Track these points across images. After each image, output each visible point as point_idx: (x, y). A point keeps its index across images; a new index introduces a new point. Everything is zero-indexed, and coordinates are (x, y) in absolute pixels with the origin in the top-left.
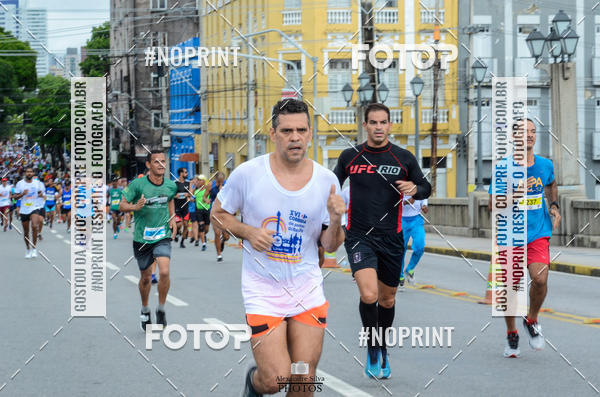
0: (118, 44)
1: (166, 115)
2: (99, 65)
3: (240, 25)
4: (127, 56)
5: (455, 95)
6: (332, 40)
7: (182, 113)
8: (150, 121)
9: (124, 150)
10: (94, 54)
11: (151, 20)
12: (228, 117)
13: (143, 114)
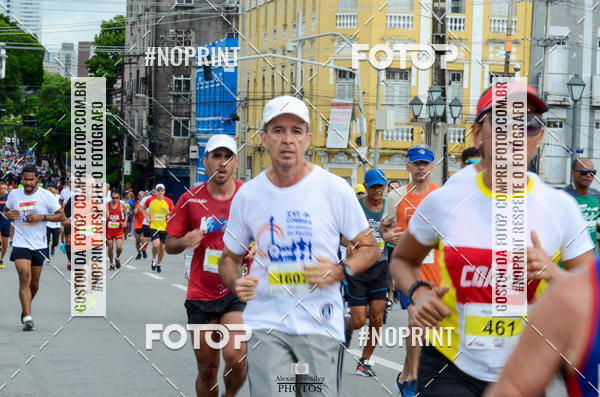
0: (134, 41)
1: (193, 121)
2: (108, 63)
3: (285, 26)
7: (214, 122)
8: (170, 128)
9: (138, 160)
10: (103, 51)
11: (176, 18)
13: (161, 121)
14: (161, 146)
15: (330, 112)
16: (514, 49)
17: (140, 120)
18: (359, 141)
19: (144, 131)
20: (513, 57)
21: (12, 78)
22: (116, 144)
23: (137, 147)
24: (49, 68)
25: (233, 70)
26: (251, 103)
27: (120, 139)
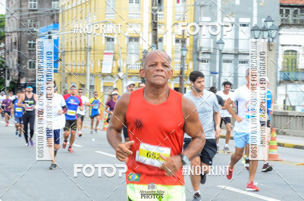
0: (10, 26)
3: (81, 18)
4: (18, 32)
5: (191, 57)
8: (27, 65)
9: (13, 80)
11: (29, 15)
12: (78, 64)
13: (23, 62)
14: (23, 73)
15: (103, 57)
17: (13, 62)
18: (119, 70)
19: (15, 67)
22: (2, 72)
23: (12, 73)
25: (56, 39)
26: (66, 53)
27: (4, 70)
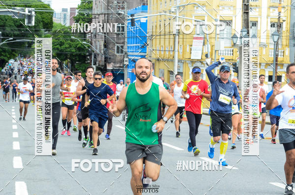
0: (97, 7)
1: (125, 47)
2: (84, 18)
6: (222, 10)
7: (136, 46)
8: (114, 50)
9: (99, 65)
10: (82, 12)
13: (110, 46)
14: (110, 58)
15: (192, 42)
16: (283, 10)
17: (100, 46)
18: (207, 56)
19: (102, 51)
20: (282, 15)
21: (38, 25)
22: (89, 57)
23: (99, 59)
24: (56, 20)
25: (145, 22)
27: (90, 55)
